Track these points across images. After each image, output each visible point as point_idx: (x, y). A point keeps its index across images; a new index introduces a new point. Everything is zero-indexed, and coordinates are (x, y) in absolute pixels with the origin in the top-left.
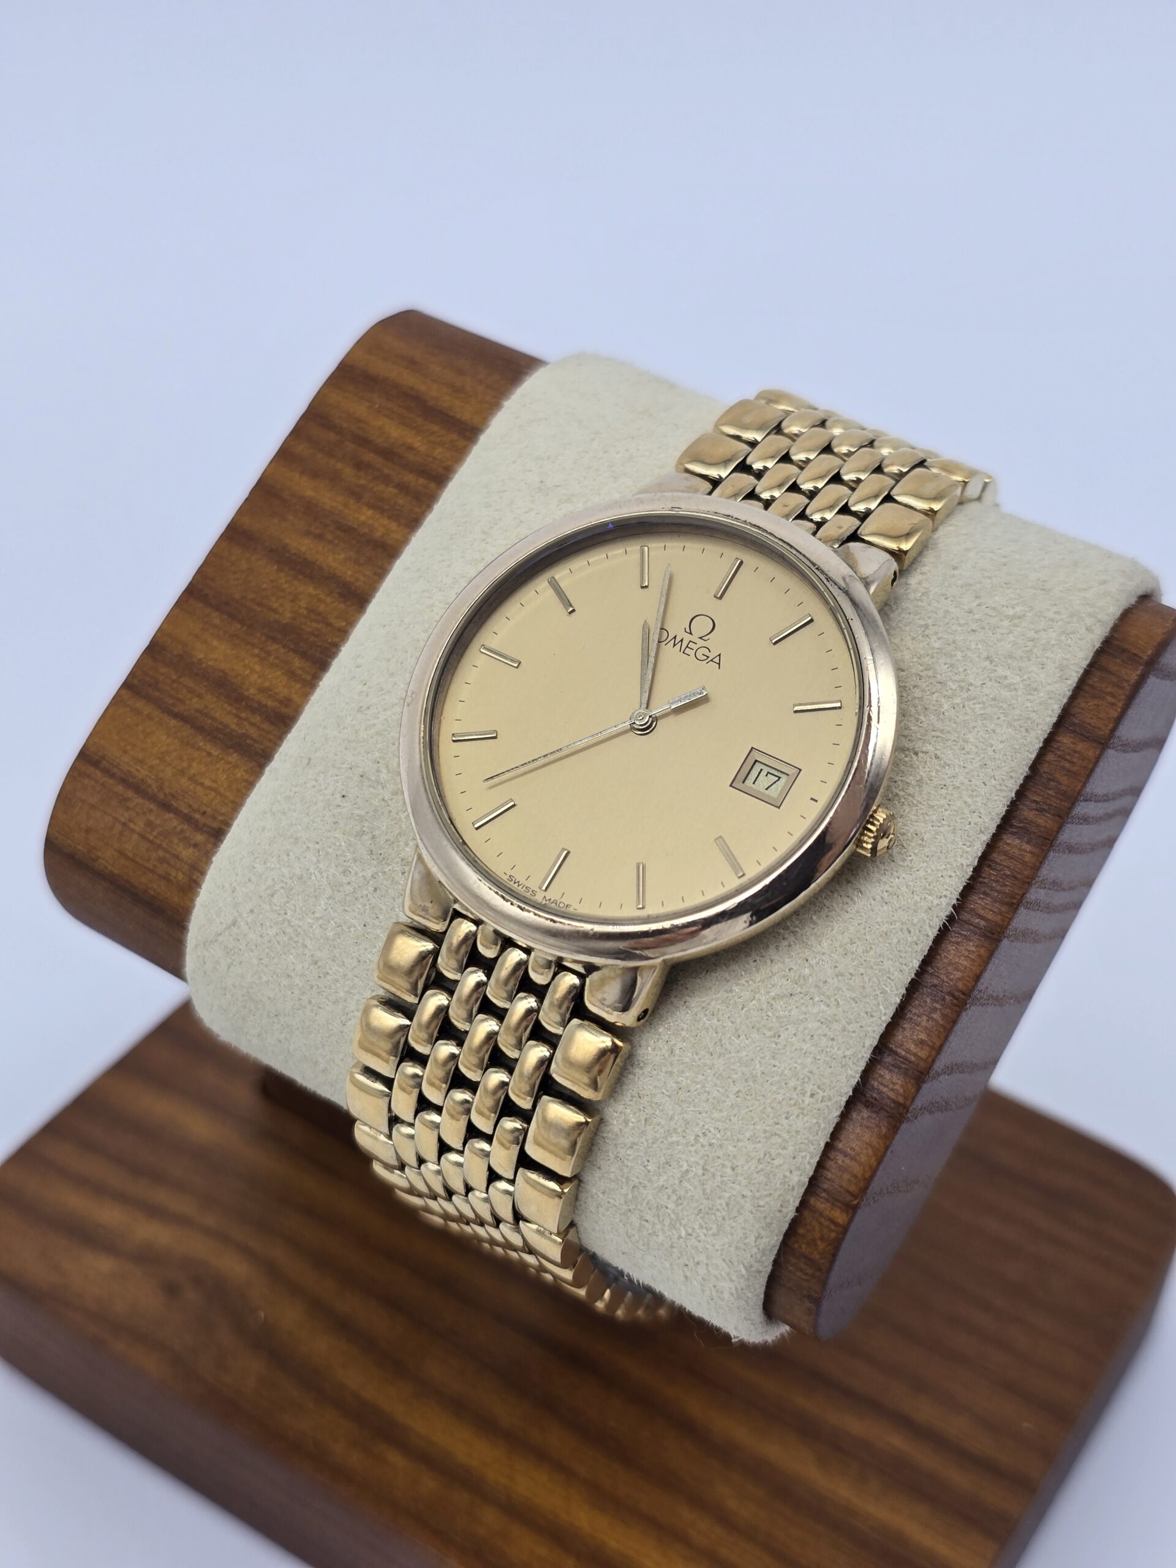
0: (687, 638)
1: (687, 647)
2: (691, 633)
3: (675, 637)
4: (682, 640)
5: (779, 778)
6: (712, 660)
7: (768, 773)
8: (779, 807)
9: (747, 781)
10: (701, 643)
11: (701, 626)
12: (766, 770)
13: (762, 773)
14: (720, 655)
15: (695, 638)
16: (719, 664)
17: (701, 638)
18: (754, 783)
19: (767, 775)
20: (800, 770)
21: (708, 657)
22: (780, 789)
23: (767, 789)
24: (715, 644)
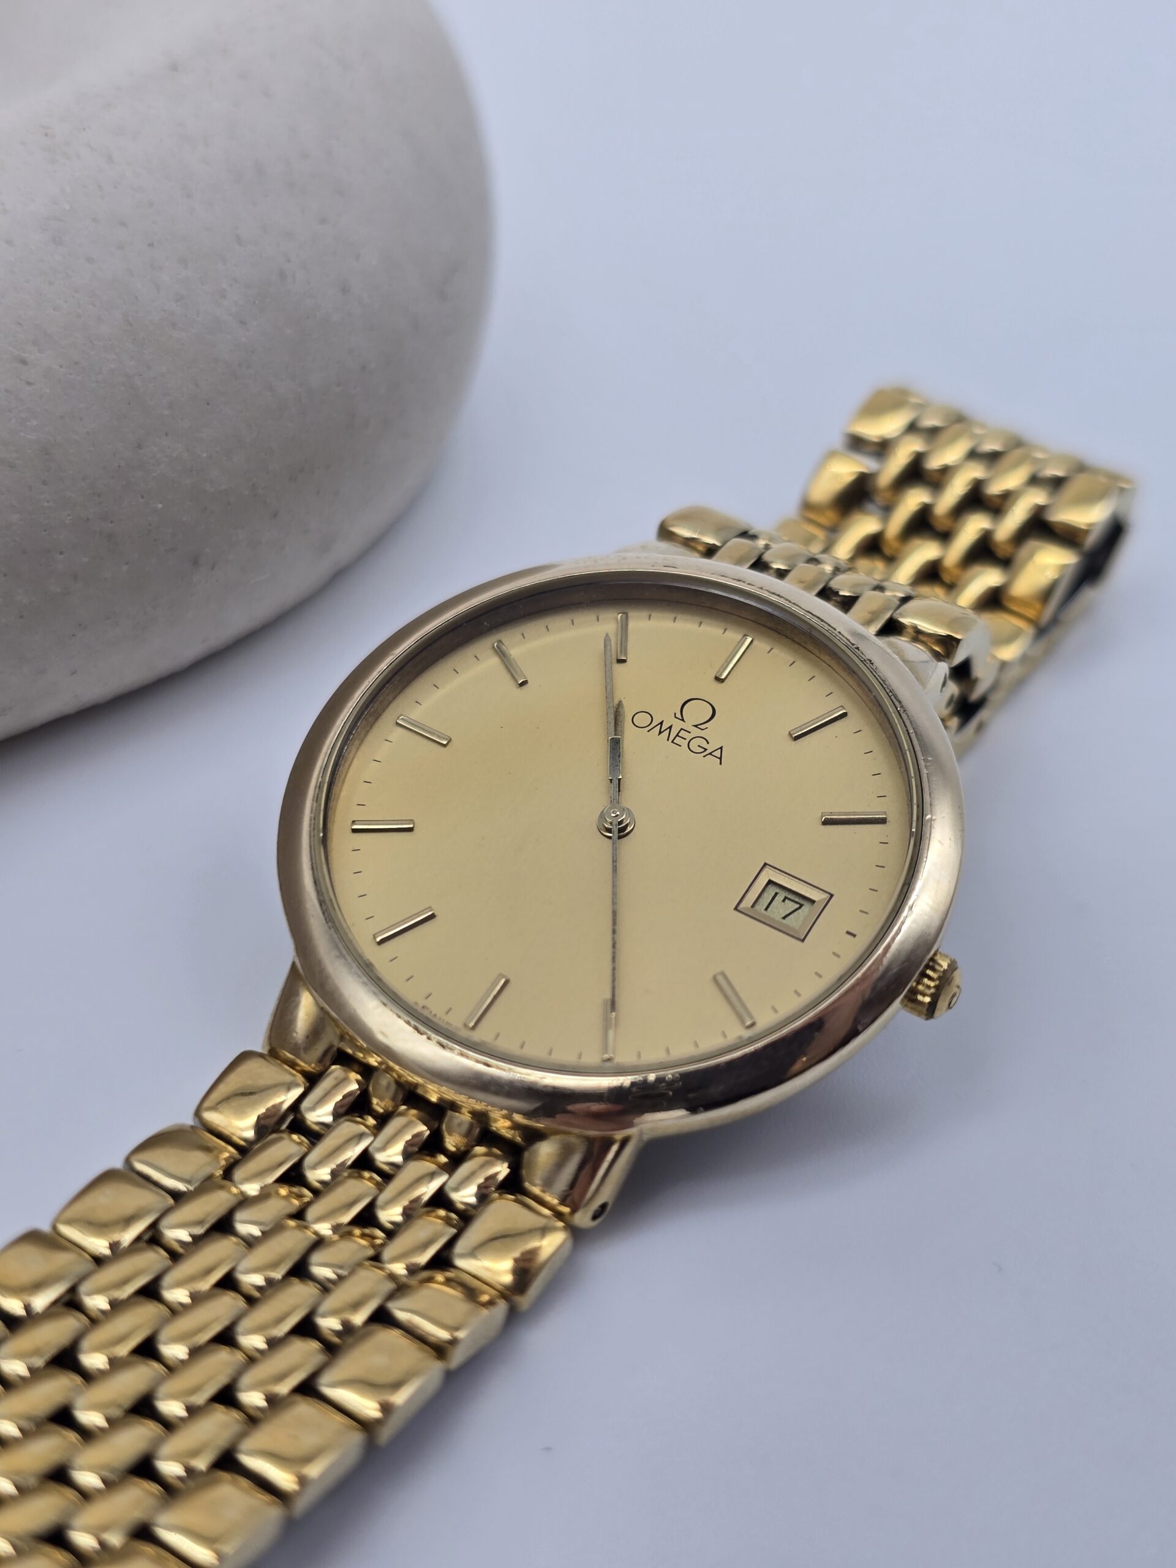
0: (677, 725)
1: (677, 735)
2: (683, 720)
3: (661, 723)
4: (670, 727)
5: (801, 906)
6: (710, 754)
7: (786, 898)
8: (803, 940)
9: (757, 907)
10: (696, 732)
11: (697, 713)
12: (782, 895)
13: (777, 898)
14: (721, 748)
15: (688, 725)
16: (720, 759)
17: (696, 726)
18: (766, 909)
19: (784, 901)
20: (832, 896)
21: (706, 750)
22: (802, 919)
23: (784, 918)
24: (715, 733)
